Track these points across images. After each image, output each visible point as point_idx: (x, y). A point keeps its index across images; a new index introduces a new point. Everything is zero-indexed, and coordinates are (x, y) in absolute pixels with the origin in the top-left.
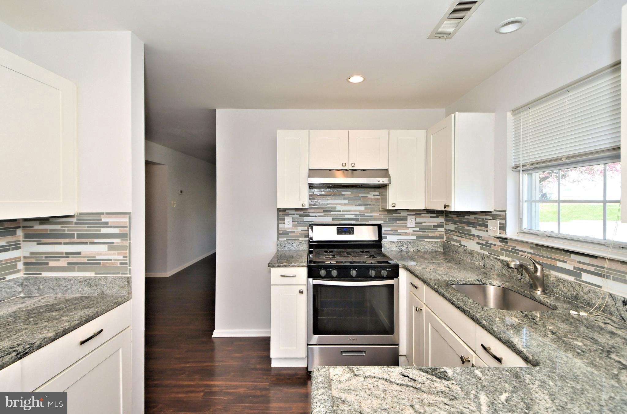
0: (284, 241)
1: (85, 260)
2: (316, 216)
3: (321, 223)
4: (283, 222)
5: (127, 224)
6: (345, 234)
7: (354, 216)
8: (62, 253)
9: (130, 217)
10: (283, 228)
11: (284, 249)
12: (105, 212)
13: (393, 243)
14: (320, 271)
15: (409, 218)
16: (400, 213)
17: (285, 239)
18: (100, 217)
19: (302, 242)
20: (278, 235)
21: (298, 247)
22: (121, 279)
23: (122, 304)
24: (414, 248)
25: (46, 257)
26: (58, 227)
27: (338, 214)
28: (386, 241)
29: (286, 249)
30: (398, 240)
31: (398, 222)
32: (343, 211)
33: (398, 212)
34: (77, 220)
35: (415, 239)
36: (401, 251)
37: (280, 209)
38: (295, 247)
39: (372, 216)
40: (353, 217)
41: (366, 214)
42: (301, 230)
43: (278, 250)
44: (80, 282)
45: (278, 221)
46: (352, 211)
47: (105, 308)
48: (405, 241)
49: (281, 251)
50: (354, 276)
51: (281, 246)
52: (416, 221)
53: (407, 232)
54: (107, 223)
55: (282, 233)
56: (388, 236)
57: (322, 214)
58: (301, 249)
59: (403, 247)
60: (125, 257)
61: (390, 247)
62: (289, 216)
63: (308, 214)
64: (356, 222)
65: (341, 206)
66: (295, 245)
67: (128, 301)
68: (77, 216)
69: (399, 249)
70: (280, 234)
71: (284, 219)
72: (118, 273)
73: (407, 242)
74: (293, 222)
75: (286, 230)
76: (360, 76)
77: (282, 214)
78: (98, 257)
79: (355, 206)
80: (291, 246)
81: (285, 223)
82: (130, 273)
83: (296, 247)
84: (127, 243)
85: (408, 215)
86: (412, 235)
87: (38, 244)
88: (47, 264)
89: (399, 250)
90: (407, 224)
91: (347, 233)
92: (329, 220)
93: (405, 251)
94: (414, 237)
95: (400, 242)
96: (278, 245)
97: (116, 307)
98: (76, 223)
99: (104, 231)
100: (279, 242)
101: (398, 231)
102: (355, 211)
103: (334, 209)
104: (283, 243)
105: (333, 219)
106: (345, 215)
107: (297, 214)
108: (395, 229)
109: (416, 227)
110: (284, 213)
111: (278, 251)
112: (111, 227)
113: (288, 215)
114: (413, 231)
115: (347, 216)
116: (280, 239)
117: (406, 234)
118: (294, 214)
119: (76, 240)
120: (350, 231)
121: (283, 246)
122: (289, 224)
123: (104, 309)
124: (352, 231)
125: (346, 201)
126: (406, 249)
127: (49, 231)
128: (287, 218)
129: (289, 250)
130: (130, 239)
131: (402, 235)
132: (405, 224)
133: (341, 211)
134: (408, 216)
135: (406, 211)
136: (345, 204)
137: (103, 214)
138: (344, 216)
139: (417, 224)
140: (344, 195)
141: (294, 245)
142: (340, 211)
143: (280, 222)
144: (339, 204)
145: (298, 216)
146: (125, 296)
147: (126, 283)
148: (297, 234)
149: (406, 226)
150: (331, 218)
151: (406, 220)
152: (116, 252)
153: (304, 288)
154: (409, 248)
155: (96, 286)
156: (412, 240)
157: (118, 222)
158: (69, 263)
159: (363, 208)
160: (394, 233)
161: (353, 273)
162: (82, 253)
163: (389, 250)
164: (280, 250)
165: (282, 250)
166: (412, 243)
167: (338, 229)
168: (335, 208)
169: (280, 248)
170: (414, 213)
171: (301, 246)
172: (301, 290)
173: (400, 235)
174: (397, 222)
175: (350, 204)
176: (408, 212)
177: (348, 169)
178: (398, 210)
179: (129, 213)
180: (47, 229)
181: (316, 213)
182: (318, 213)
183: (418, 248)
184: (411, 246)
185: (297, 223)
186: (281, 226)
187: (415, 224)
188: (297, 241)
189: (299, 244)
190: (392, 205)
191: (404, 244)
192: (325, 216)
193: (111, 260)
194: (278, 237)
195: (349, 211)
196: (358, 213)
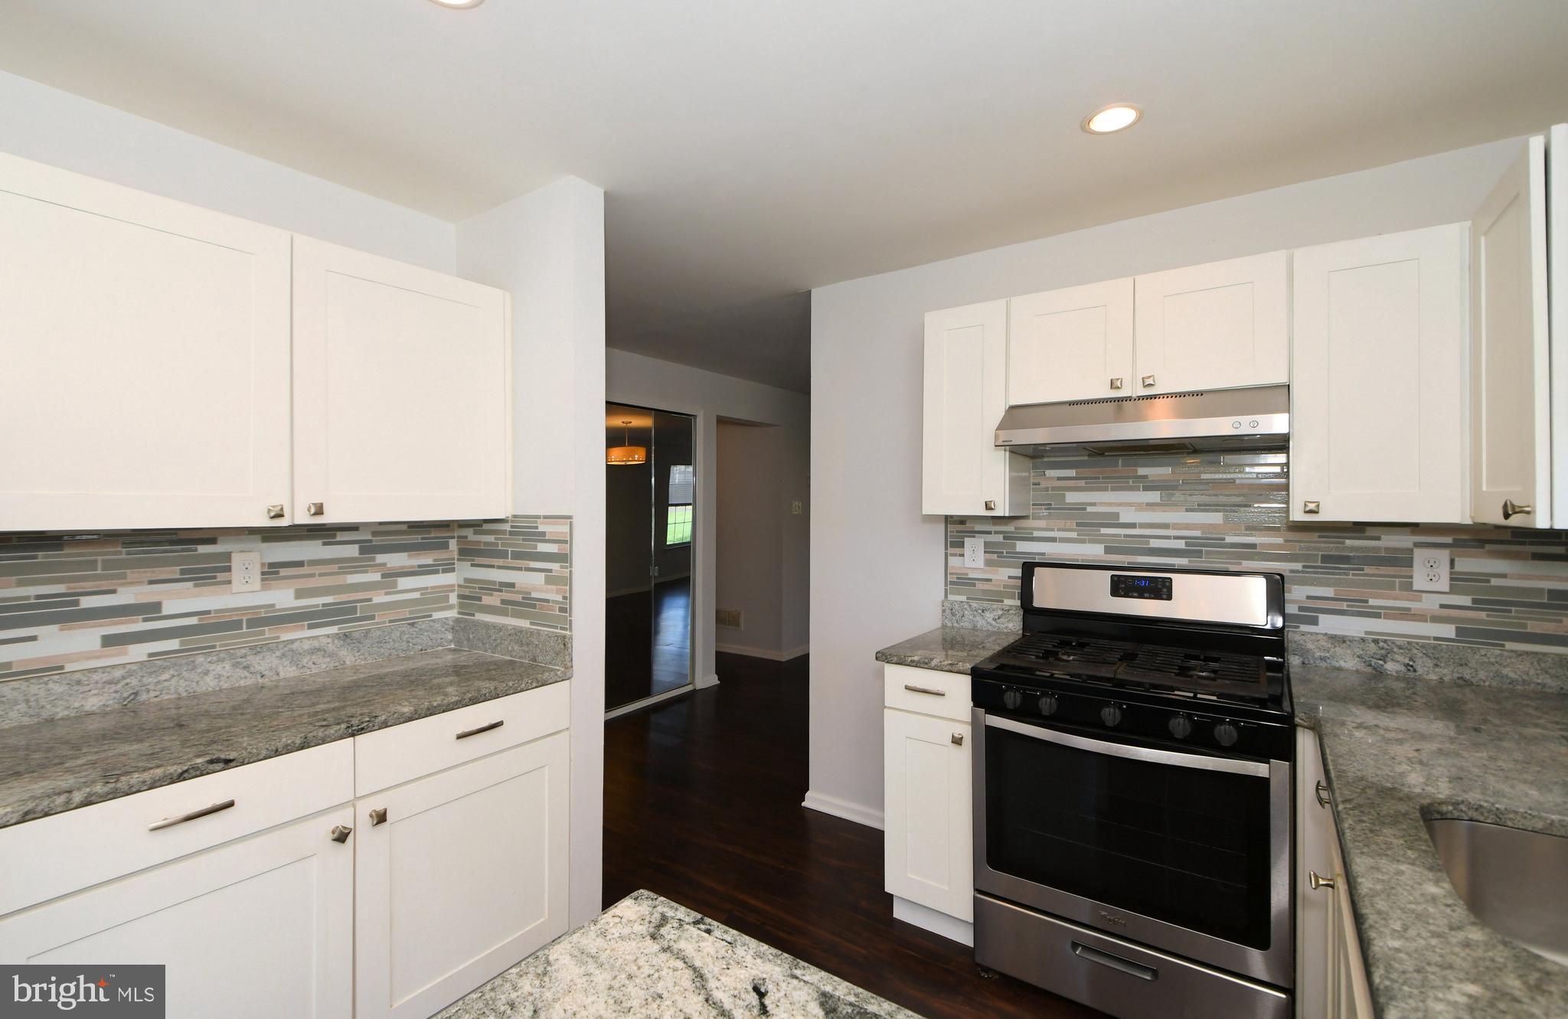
0: (962, 602)
1: (519, 598)
2: (1053, 540)
3: (1066, 560)
4: (958, 551)
5: (566, 537)
6: (1141, 597)
7: (1183, 541)
8: (494, 583)
9: (571, 523)
10: (960, 568)
11: (962, 624)
12: (542, 513)
13: (1344, 642)
14: (1004, 691)
15: (1419, 555)
16: (1378, 539)
17: (963, 598)
18: (536, 522)
19: (1009, 610)
20: (946, 585)
21: (998, 621)
22: (556, 638)
23: (550, 684)
24: (1445, 671)
25: (480, 588)
26: (491, 538)
27: (1125, 536)
28: (1311, 634)
29: (966, 624)
30: (1367, 633)
31: (1368, 570)
32: (1143, 526)
33: (1370, 532)
34: (512, 527)
35: (1453, 635)
36: (1379, 674)
37: (952, 517)
38: (990, 620)
39: (1253, 546)
40: (1180, 544)
41: (1229, 539)
42: (1010, 577)
43: (946, 626)
44: (510, 635)
45: (946, 549)
46: (1176, 526)
47: (513, 685)
48: (1400, 641)
49: (953, 627)
50: (1110, 724)
51: (953, 614)
52: (1458, 568)
53: (1409, 609)
54: (543, 534)
55: (958, 582)
56: (1322, 617)
57: (1074, 535)
58: (1007, 627)
59: (1387, 659)
60: (565, 598)
61: (1327, 655)
62: (974, 537)
63: (1027, 533)
64: (1190, 561)
65: (1136, 510)
66: (989, 616)
67: (563, 680)
68: (512, 521)
69: (1370, 665)
70: (952, 583)
71: (961, 545)
72: (556, 628)
73: (1409, 645)
74: (985, 552)
75: (967, 574)
76: (1126, 106)
77: (957, 532)
78: (534, 595)
79: (1187, 510)
80: (978, 618)
81: (963, 555)
82: (571, 630)
83: (994, 623)
84: (567, 572)
85: (1417, 545)
86: (1436, 619)
87: (472, 565)
88: (480, 599)
89: (1369, 670)
90: (1411, 577)
91: (1146, 595)
92: (1094, 551)
93: (1398, 679)
94: (1449, 631)
95: (1376, 641)
96: (944, 611)
97: (536, 687)
98: (511, 533)
99: (542, 548)
100: (947, 604)
101: (1367, 602)
102: (1187, 527)
103: (1113, 521)
104: (957, 607)
105: (1108, 550)
106: (1151, 540)
107: (996, 533)
108: (1354, 592)
109: (1453, 590)
110: (961, 527)
111: (944, 626)
112: (548, 541)
113: (973, 533)
114: (1442, 606)
115: (1155, 543)
116: (951, 597)
117: (1405, 614)
118: (989, 533)
119: (510, 561)
120: (1161, 590)
121: (959, 615)
122: (973, 557)
123: (511, 687)
124: (1165, 590)
125: (1154, 496)
126: (1403, 668)
127: (482, 545)
128: (968, 541)
129: (975, 629)
130: (571, 566)
131: (1387, 617)
132: (1402, 577)
133: (1135, 527)
134: (1417, 552)
135: (1408, 529)
136: (1151, 506)
137: (538, 517)
138: (1148, 543)
139: (1459, 581)
140: (1145, 477)
141: (987, 614)
142: (1133, 526)
143: (951, 550)
144: (1130, 505)
145: (1000, 538)
146: (559, 670)
147: (562, 646)
148: (994, 585)
149: (1408, 586)
150: (1103, 546)
151: (1409, 563)
152: (554, 587)
153: (966, 731)
154: (1418, 668)
155: (528, 645)
156: (1436, 639)
157: (557, 533)
158: (503, 602)
159: (1216, 518)
160: (1348, 606)
161: (1110, 715)
162: (516, 585)
163: (1324, 664)
164: (949, 624)
165: (956, 625)
166: (1433, 650)
167: (1116, 579)
168: (1117, 515)
169: (951, 620)
170: (1449, 540)
171: (1008, 621)
172: (955, 735)
173: (1377, 616)
174: (1363, 570)
175: (1167, 505)
176: (1413, 533)
177: (1134, 396)
178: (1368, 528)
179: (570, 517)
180: (480, 542)
181: (1053, 530)
182: (1059, 530)
183: (1467, 673)
184: (1430, 663)
185: (998, 557)
186: (954, 561)
187: (1452, 579)
188: (994, 607)
189: (1002, 615)
190: (1305, 505)
191: (1395, 650)
192: (1083, 542)
193: (548, 601)
194: (946, 590)
195: (1166, 526)
196: (1197, 533)
